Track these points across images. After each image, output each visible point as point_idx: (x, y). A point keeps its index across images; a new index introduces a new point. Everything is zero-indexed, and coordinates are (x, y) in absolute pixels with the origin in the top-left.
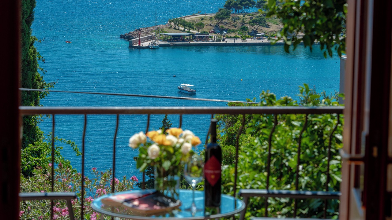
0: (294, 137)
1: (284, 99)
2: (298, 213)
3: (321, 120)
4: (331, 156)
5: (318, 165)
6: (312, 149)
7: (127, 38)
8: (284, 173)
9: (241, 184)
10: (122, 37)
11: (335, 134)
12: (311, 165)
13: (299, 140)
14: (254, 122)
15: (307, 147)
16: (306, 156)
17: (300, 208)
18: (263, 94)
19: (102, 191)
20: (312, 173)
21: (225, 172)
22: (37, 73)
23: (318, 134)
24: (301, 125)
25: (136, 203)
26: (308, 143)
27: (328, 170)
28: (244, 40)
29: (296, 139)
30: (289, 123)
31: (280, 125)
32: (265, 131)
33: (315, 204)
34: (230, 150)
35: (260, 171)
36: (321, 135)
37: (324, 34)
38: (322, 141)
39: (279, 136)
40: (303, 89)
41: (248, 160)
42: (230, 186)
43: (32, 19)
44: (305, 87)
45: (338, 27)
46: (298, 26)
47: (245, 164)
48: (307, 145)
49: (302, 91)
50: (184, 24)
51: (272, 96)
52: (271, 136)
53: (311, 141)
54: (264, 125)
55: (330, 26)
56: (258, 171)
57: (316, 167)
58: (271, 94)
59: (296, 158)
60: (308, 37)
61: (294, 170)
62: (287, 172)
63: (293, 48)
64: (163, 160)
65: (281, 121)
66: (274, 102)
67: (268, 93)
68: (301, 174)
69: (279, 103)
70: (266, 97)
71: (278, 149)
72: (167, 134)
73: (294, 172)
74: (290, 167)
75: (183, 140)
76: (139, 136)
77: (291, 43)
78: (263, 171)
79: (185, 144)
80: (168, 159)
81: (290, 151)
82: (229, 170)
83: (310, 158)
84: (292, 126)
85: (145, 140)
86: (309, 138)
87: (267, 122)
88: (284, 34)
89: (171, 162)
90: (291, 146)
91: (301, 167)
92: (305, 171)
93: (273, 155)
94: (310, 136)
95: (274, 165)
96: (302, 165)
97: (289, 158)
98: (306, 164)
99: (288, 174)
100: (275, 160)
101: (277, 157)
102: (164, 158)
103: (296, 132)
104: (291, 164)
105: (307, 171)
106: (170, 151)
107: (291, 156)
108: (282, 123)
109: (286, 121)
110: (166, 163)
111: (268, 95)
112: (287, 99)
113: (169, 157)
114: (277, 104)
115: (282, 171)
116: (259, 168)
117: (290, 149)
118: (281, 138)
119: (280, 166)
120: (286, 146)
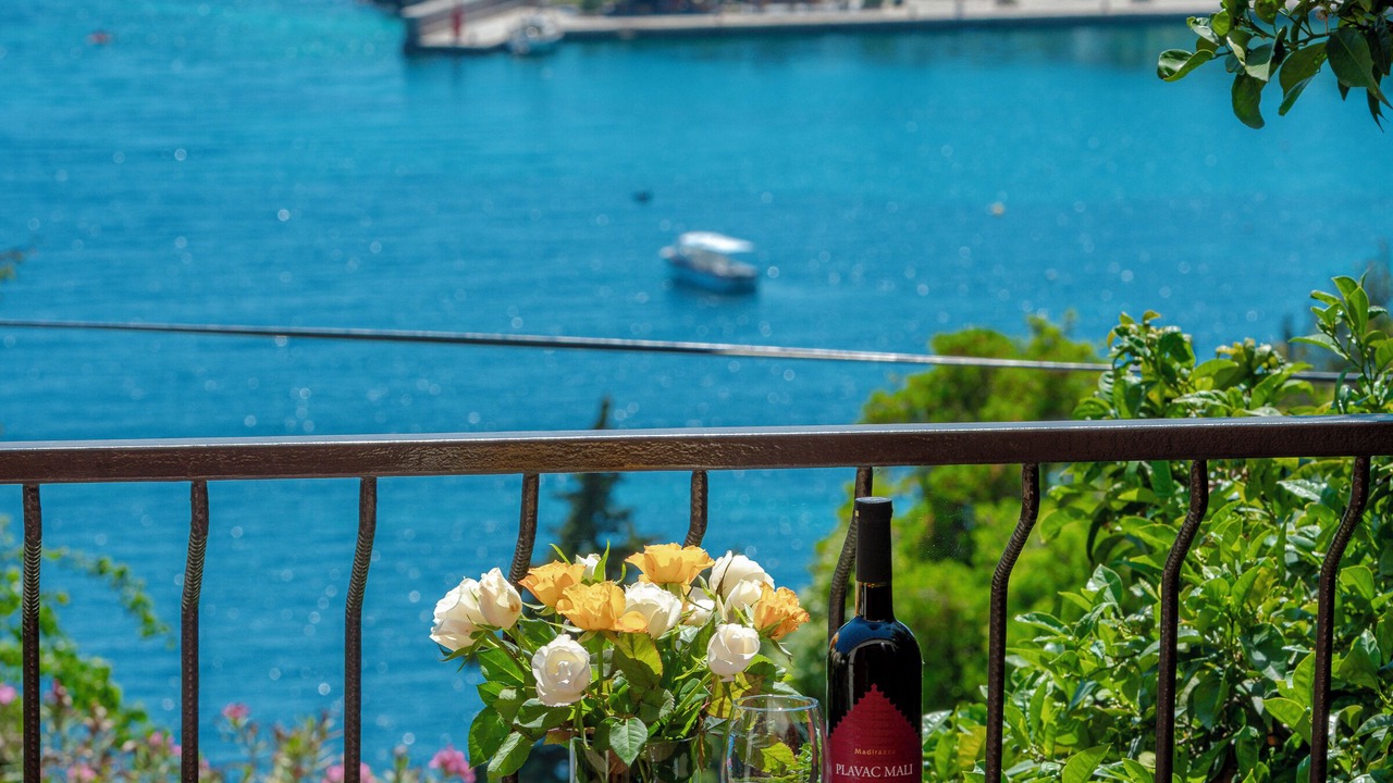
0: (1291, 559)
1: (1235, 358)
8: (1240, 751)
15: (1367, 618)
16: (1361, 662)
18: (1123, 332)
24: (1329, 499)
26: (1366, 591)
29: (1303, 568)
30: (1264, 485)
31: (1221, 497)
34: (944, 588)
35: (1120, 746)
39: (1214, 560)
40: (1337, 306)
41: (1050, 681)
44: (1343, 299)
47: (1037, 708)
48: (1362, 603)
49: (1329, 315)
51: (1172, 343)
54: (1132, 495)
56: (1104, 746)
58: (1169, 329)
59: (1303, 674)
60: (1358, 35)
61: (1294, 737)
62: (1258, 748)
63: (1280, 99)
64: (610, 713)
65: (1223, 476)
66: (1184, 371)
67: (1153, 328)
68: (1335, 760)
69: (1210, 382)
70: (1138, 349)
71: (1210, 629)
72: (633, 575)
73: (1297, 745)
74: (1276, 723)
75: (710, 604)
76: (482, 588)
77: (1271, 72)
78: (1134, 743)
79: (723, 628)
80: (636, 712)
81: (1273, 636)
82: (952, 738)
83: (1381, 673)
84: (1280, 501)
85: (513, 609)
86: (1371, 566)
87: (1145, 478)
88: (1232, 28)
89: (648, 725)
90: (1277, 609)
91: (1333, 719)
92: (1355, 743)
93: (1186, 656)
94: (1377, 555)
95: (1190, 713)
96: (1338, 713)
97: (1271, 673)
98: (1359, 708)
99: (1264, 755)
100: (1195, 681)
101: (1207, 668)
102: (616, 705)
103: (1301, 534)
104: (1279, 709)
105: (1367, 742)
106: (643, 668)
107: (1281, 664)
108: (1227, 484)
109: (1248, 475)
110: (625, 730)
111: (1153, 336)
112: (1253, 353)
113: (642, 700)
114: (1198, 383)
115: (1233, 742)
116: (1112, 730)
117: (1272, 628)
118: (1226, 570)
119: (1221, 714)
120: (1255, 612)
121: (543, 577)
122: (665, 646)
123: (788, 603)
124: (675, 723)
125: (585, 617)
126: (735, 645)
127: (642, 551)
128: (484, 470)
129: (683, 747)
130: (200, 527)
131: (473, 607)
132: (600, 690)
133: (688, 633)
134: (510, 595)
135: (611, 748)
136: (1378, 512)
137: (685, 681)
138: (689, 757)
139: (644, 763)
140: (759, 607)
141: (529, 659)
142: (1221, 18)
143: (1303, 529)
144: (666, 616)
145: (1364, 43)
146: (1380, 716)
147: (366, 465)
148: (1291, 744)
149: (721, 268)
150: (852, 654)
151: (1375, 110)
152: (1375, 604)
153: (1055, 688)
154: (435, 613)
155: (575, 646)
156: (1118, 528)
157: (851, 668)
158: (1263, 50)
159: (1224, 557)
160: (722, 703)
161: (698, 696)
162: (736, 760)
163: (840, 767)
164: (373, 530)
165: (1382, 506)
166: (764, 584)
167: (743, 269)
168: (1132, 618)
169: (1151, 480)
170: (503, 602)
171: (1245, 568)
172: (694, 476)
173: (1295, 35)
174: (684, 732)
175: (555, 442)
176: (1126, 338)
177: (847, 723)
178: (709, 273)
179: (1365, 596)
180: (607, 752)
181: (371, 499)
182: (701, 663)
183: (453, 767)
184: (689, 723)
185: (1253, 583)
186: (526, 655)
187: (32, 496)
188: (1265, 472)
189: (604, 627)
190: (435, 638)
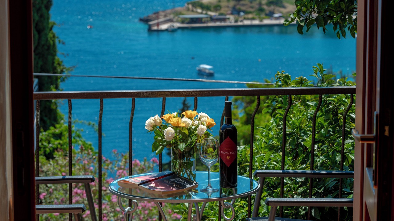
0: (309, 117)
1: (299, 79)
2: (314, 192)
3: (336, 100)
4: (346, 135)
5: (333, 145)
6: (327, 128)
7: (145, 21)
8: (299, 152)
9: (257, 164)
10: (141, 20)
11: (350, 113)
12: (326, 145)
13: (313, 119)
14: (270, 102)
15: (323, 127)
16: (322, 135)
17: (315, 187)
18: (278, 75)
19: (122, 172)
20: (328, 152)
21: (241, 152)
22: (56, 58)
23: (333, 113)
24: (315, 105)
25: (153, 185)
26: (323, 122)
27: (343, 149)
28: (261, 21)
29: (311, 118)
30: (304, 103)
31: (296, 105)
32: (280, 111)
33: (331, 183)
35: (276, 151)
36: (336, 114)
37: (337, 14)
38: (337, 120)
39: (294, 116)
40: (317, 69)
41: (264, 140)
42: (247, 166)
43: (51, 4)
44: (319, 67)
45: (351, 8)
46: (311, 7)
47: (261, 144)
48: (322, 124)
49: (316, 71)
50: (202, 6)
51: (287, 77)
52: (286, 115)
53: (326, 120)
54: (279, 105)
55: (343, 6)
56: (273, 151)
57: (331, 147)
58: (286, 74)
59: (311, 137)
60: (321, 17)
61: (309, 149)
62: (302, 152)
63: (306, 29)
64: (179, 142)
65: (296, 101)
66: (289, 82)
67: (283, 74)
68: (316, 154)
69: (294, 84)
70: (281, 78)
71: (293, 129)
72: (183, 116)
73: (310, 151)
74: (306, 147)
75: (198, 122)
76: (154, 118)
77: (305, 24)
78: (279, 151)
79: (200, 126)
80: (183, 142)
81: (305, 131)
82: (245, 150)
83: (325, 137)
84: (307, 106)
85: (160, 122)
86: (324, 118)
87: (282, 102)
88: (297, 16)
89: (186, 144)
90: (306, 126)
91: (316, 146)
92: (320, 150)
93: (289, 135)
94: (325, 116)
95: (290, 145)
96: (317, 145)
97: (305, 137)
98: (321, 144)
99: (304, 153)
100: (291, 139)
101: (293, 137)
102: (180, 140)
103: (311, 112)
104: (306, 144)
105: (323, 150)
106: (185, 133)
107: (307, 136)
108: (297, 103)
109: (301, 101)
110: (181, 145)
111: (283, 75)
112: (302, 79)
113: (185, 139)
114: (292, 84)
115: (298, 150)
116: (275, 148)
117: (305, 129)
118: (296, 118)
119: (295, 145)
120: (302, 126)
121: (166, 116)
122: (189, 129)
123: (212, 121)
124: (191, 143)
125: (174, 124)
126: (202, 129)
127: (185, 112)
128: (155, 97)
129: (192, 148)
130: (102, 107)
131: (153, 122)
132: (177, 138)
133: (193, 127)
134: (160, 119)
135: (179, 148)
136: (325, 107)
137: (193, 136)
138: (194, 150)
139: (185, 151)
140: (207, 122)
141: (163, 132)
142: (295, 14)
143: (311, 111)
144: (189, 124)
145: (322, 18)
146: (325, 145)
147: (133, 96)
148: (308, 151)
149: (207, 71)
150: (224, 131)
151: (324, 31)
152: (324, 125)
153: (265, 141)
154: (146, 123)
155: (172, 129)
156: (277, 111)
157: (224, 133)
158: (303, 20)
159: (296, 116)
160: (200, 140)
161: (195, 139)
162: (203, 151)
163: (222, 152)
164: (134, 108)
165: (326, 106)
166: (208, 118)
167: (212, 71)
168: (279, 127)
169: (283, 103)
170: (158, 121)
171: (300, 118)
172: (195, 98)
173: (309, 17)
174: (193, 146)
175: (169, 91)
176: (278, 76)
177: (223, 144)
178: (205, 72)
179: (322, 123)
180: (178, 149)
181: (134, 102)
182: (196, 132)
183: (155, 161)
184: (194, 144)
185: (301, 121)
186: (163, 131)
187: (70, 102)
188: (304, 101)
189: (177, 126)
190: (146, 128)
